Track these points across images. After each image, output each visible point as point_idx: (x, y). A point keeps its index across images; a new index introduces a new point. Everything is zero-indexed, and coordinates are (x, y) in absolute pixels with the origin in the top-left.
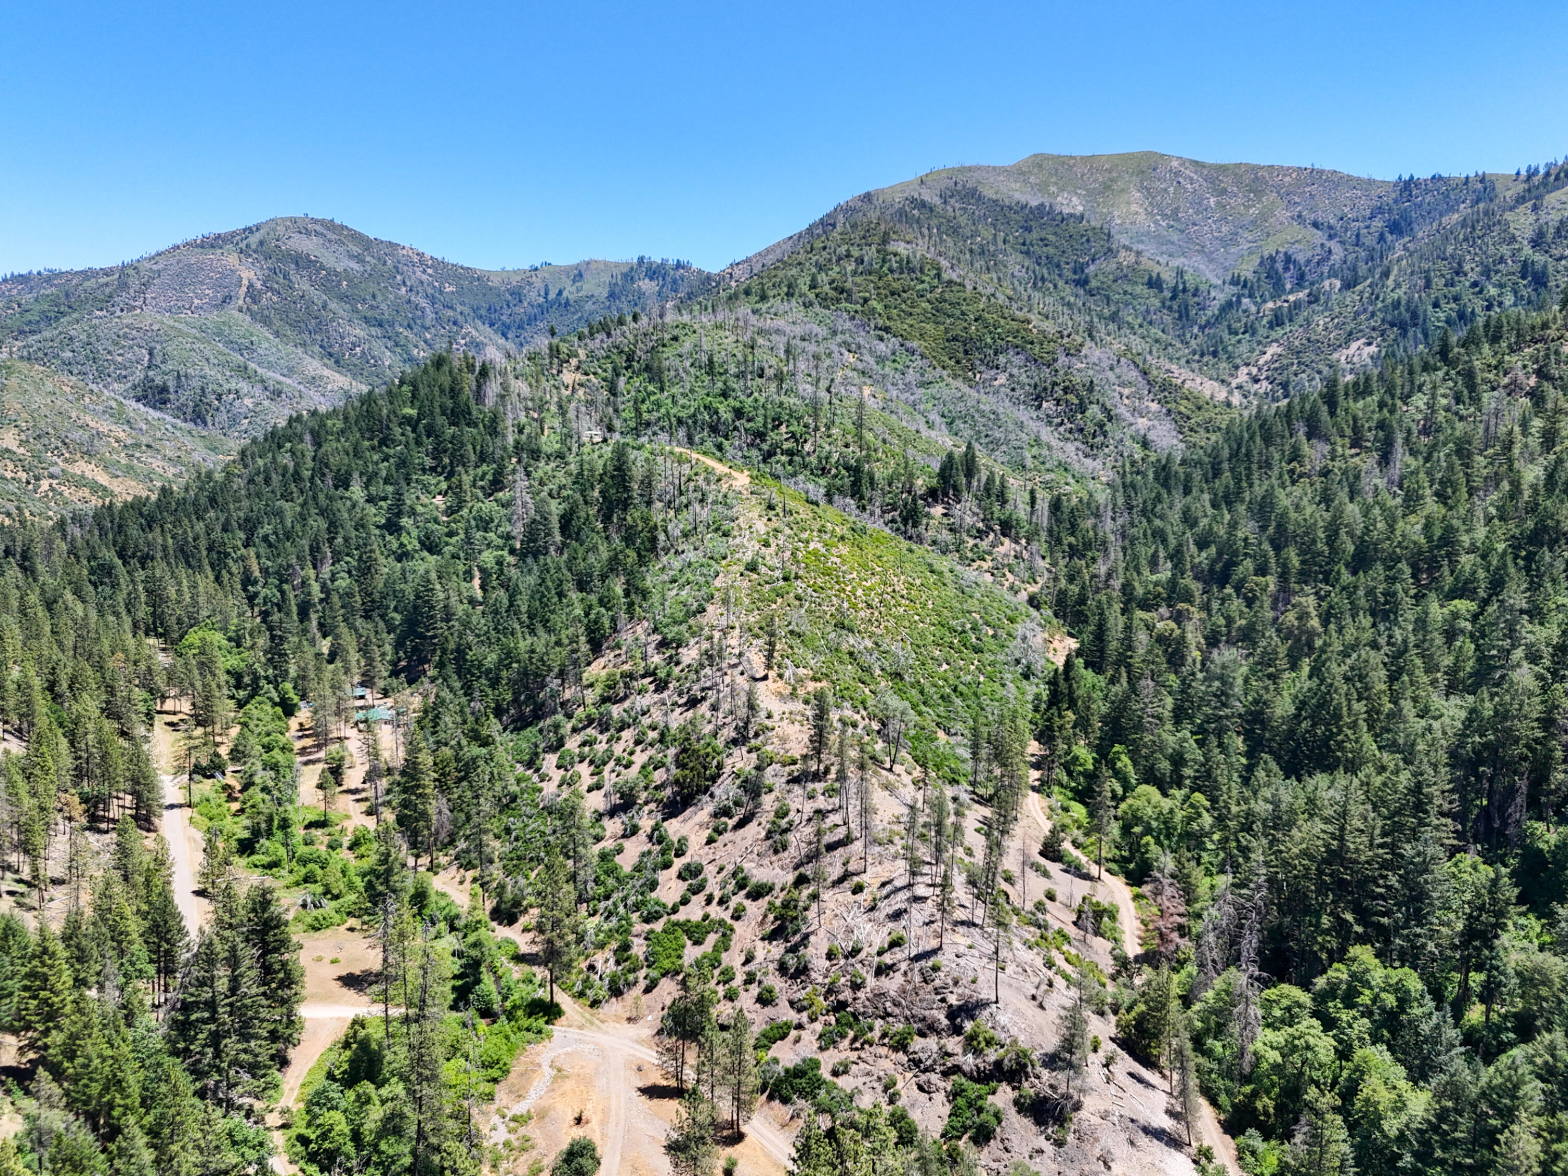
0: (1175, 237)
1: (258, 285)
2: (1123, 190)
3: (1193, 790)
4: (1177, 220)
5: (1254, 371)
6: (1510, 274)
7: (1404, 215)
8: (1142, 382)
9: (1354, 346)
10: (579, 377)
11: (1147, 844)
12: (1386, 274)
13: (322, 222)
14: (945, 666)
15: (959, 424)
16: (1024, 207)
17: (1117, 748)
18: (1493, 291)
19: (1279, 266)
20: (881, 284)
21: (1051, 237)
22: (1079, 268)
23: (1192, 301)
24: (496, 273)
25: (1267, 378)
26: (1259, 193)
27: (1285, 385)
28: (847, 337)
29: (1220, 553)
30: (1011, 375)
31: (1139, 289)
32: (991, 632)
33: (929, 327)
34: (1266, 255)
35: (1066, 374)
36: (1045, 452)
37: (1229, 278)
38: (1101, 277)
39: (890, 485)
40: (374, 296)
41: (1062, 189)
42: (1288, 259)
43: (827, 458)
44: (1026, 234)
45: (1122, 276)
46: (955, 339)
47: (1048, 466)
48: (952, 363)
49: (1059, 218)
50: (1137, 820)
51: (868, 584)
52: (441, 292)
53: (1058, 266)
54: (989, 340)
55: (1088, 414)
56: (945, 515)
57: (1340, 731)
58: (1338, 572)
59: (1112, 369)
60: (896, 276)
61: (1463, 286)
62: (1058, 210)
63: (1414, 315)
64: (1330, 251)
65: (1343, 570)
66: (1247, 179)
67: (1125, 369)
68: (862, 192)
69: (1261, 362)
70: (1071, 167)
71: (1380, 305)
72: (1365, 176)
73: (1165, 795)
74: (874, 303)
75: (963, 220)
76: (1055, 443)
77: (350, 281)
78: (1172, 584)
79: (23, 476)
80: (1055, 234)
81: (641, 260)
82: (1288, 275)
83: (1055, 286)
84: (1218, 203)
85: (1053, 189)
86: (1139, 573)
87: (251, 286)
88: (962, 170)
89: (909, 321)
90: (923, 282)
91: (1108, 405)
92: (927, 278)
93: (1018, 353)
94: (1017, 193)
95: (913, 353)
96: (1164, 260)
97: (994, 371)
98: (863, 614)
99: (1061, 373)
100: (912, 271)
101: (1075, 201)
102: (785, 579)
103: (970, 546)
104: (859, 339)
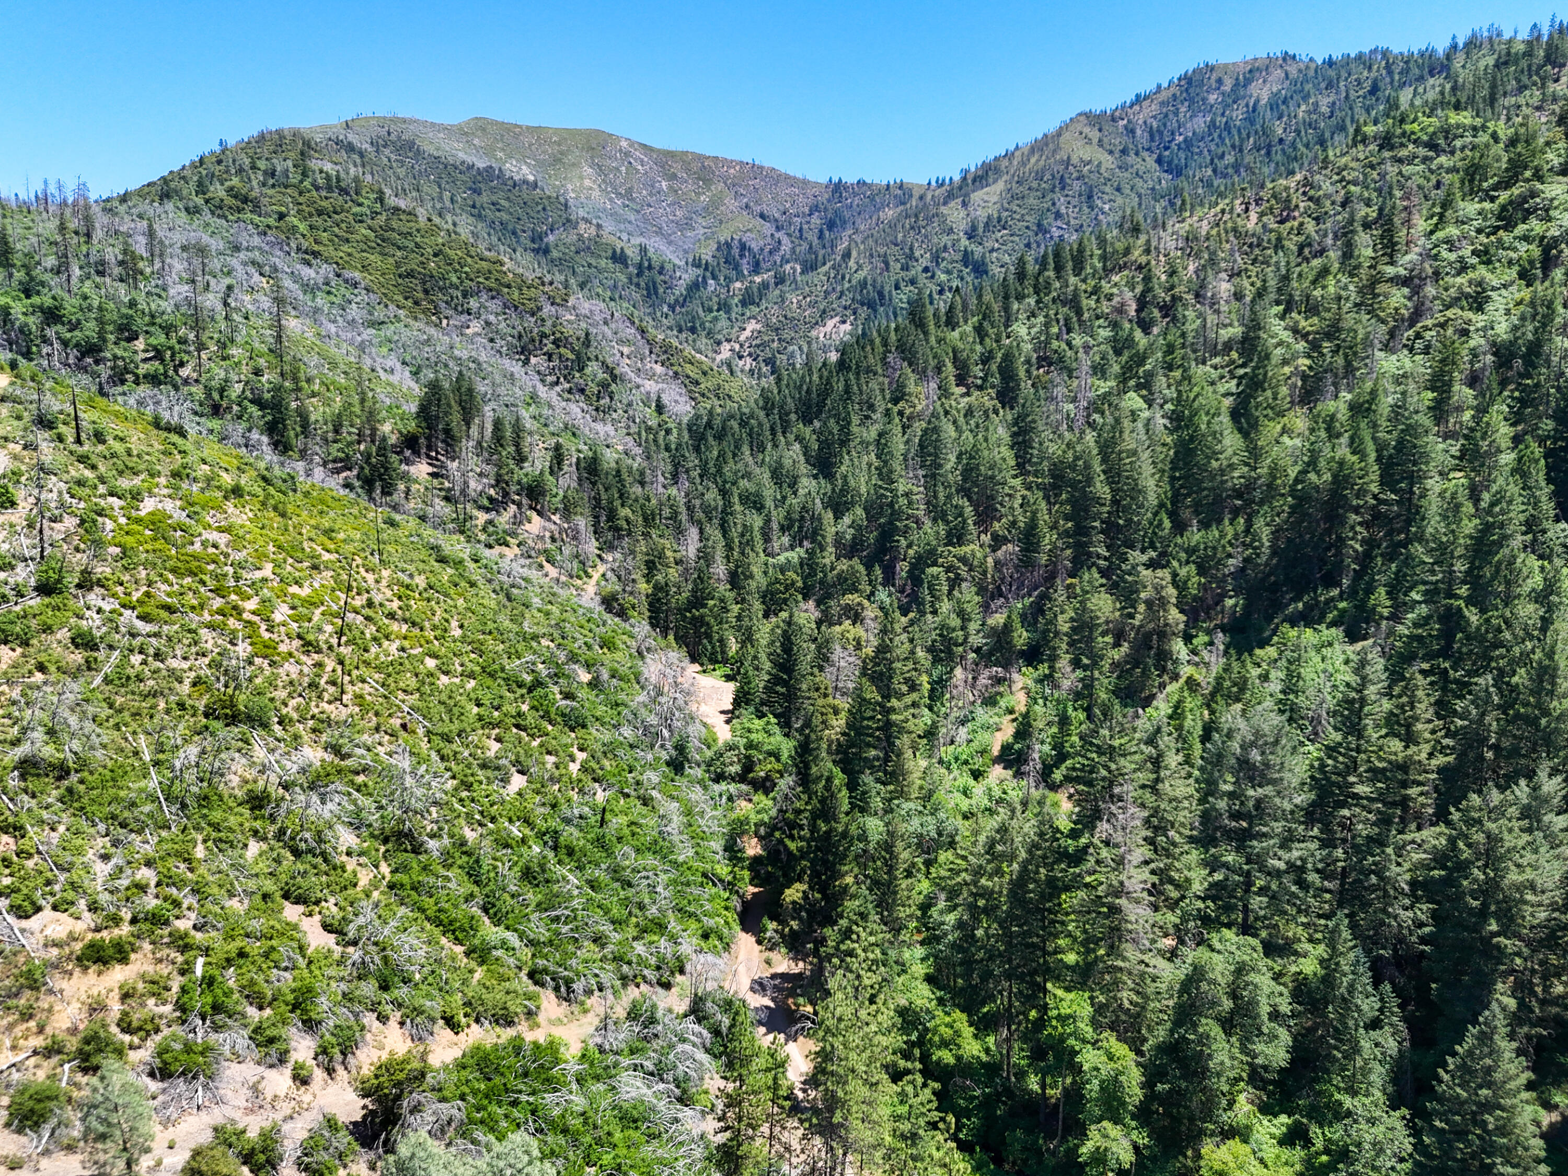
0: (632, 216)
2: (574, 165)
4: (632, 200)
5: (737, 347)
6: (953, 262)
7: (838, 214)
8: (641, 341)
9: (830, 323)
12: (846, 255)
15: (428, 373)
16: (470, 167)
18: (943, 277)
19: (736, 252)
20: (301, 200)
21: (502, 202)
22: (537, 237)
23: (659, 278)
25: (750, 355)
26: (708, 182)
27: (769, 362)
28: (257, 256)
30: (488, 323)
31: (603, 263)
32: (585, 677)
33: (374, 259)
34: (722, 240)
35: (554, 325)
36: (545, 411)
37: (690, 260)
38: (562, 248)
39: (337, 431)
41: (510, 157)
42: (743, 247)
43: (222, 391)
44: (475, 196)
45: (585, 248)
46: (410, 274)
47: (552, 428)
48: (409, 303)
49: (510, 183)
51: (305, 592)
53: (514, 233)
54: (455, 280)
55: (588, 370)
56: (434, 475)
59: (606, 323)
60: (324, 193)
61: (916, 270)
62: (508, 174)
63: (881, 294)
64: (779, 242)
66: (695, 166)
67: (621, 325)
69: (742, 338)
70: (516, 136)
71: (847, 285)
72: (799, 175)
74: (293, 221)
76: (555, 403)
80: (508, 199)
82: (745, 261)
84: (670, 187)
85: (500, 154)
88: (394, 120)
89: (345, 248)
90: (360, 205)
91: (609, 361)
92: (366, 202)
93: (493, 298)
94: (461, 153)
95: (355, 285)
96: (625, 237)
97: (464, 317)
98: (290, 669)
99: (549, 323)
100: (344, 191)
101: (525, 169)
102: (44, 590)
103: (480, 523)
104: (275, 260)
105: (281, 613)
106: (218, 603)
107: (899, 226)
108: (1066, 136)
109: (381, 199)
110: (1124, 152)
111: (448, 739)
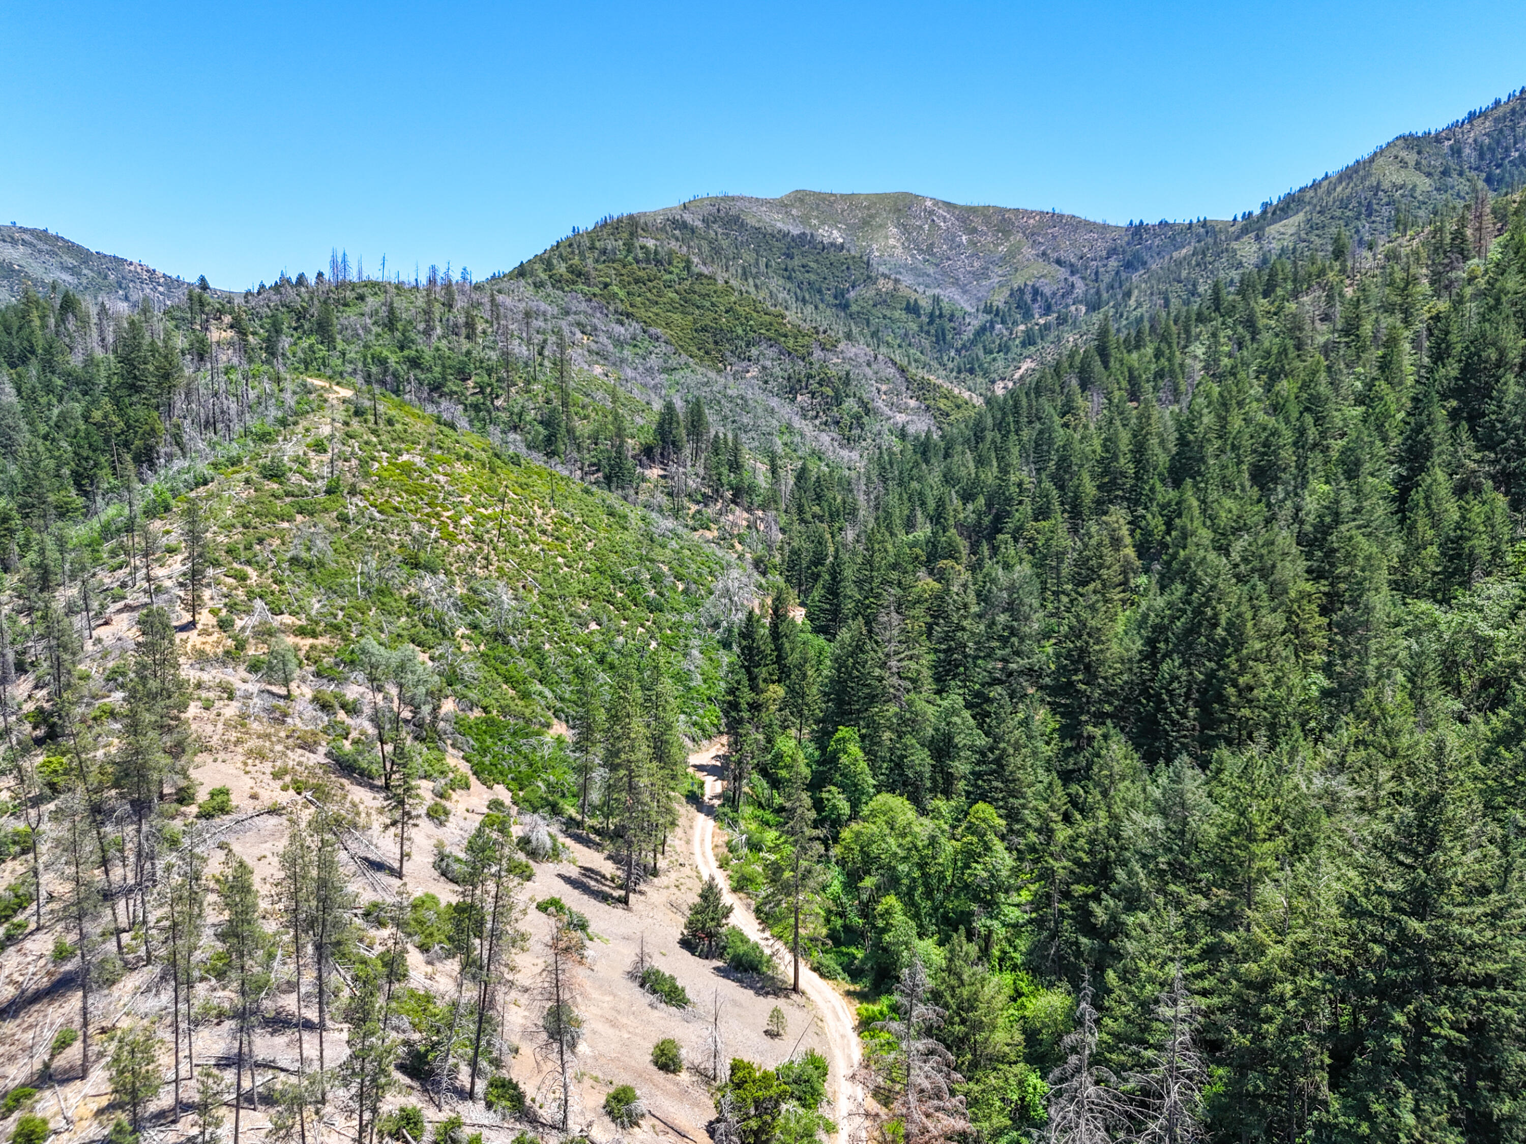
0: (931, 271)
2: (881, 226)
3: (973, 797)
4: (933, 255)
7: (1136, 256)
8: (900, 380)
11: (888, 912)
12: (1128, 294)
13: (33, 232)
14: (593, 626)
16: (786, 235)
17: (843, 732)
19: (1028, 297)
20: (624, 271)
21: (812, 264)
22: (840, 294)
23: (948, 325)
26: (1007, 233)
28: (582, 318)
29: (989, 505)
30: (764, 368)
31: (897, 314)
32: (681, 587)
33: (676, 317)
34: (1016, 286)
35: (821, 367)
36: (797, 439)
37: (982, 307)
38: (861, 302)
39: (595, 442)
41: (823, 223)
42: (1036, 292)
43: (520, 415)
44: (788, 261)
45: (882, 301)
46: (704, 329)
47: (800, 453)
48: (700, 353)
49: (820, 246)
50: (868, 862)
51: (488, 512)
53: (820, 291)
54: (740, 332)
55: (845, 406)
56: (663, 476)
57: (1243, 668)
58: (1152, 489)
59: (869, 365)
60: (642, 265)
62: (819, 239)
64: (1073, 285)
65: (1158, 485)
66: (995, 220)
67: (882, 366)
69: (1016, 376)
70: (831, 204)
71: (1123, 323)
72: (1100, 221)
73: (923, 811)
74: (615, 289)
75: (725, 243)
76: (808, 432)
78: (932, 543)
80: (817, 261)
82: (1036, 304)
83: (817, 310)
84: (970, 241)
85: (814, 222)
86: (892, 534)
88: (726, 198)
89: (655, 310)
90: (670, 273)
91: (865, 397)
92: (676, 271)
93: (771, 346)
94: (780, 223)
95: (657, 339)
96: (921, 289)
97: (746, 363)
98: (462, 548)
99: (816, 366)
100: (658, 262)
101: (835, 233)
102: (329, 492)
103: (691, 512)
104: (596, 321)
105: (467, 520)
106: (428, 510)
107: (1185, 264)
108: (1380, 161)
109: (688, 267)
110: (1445, 173)
111: (551, 597)
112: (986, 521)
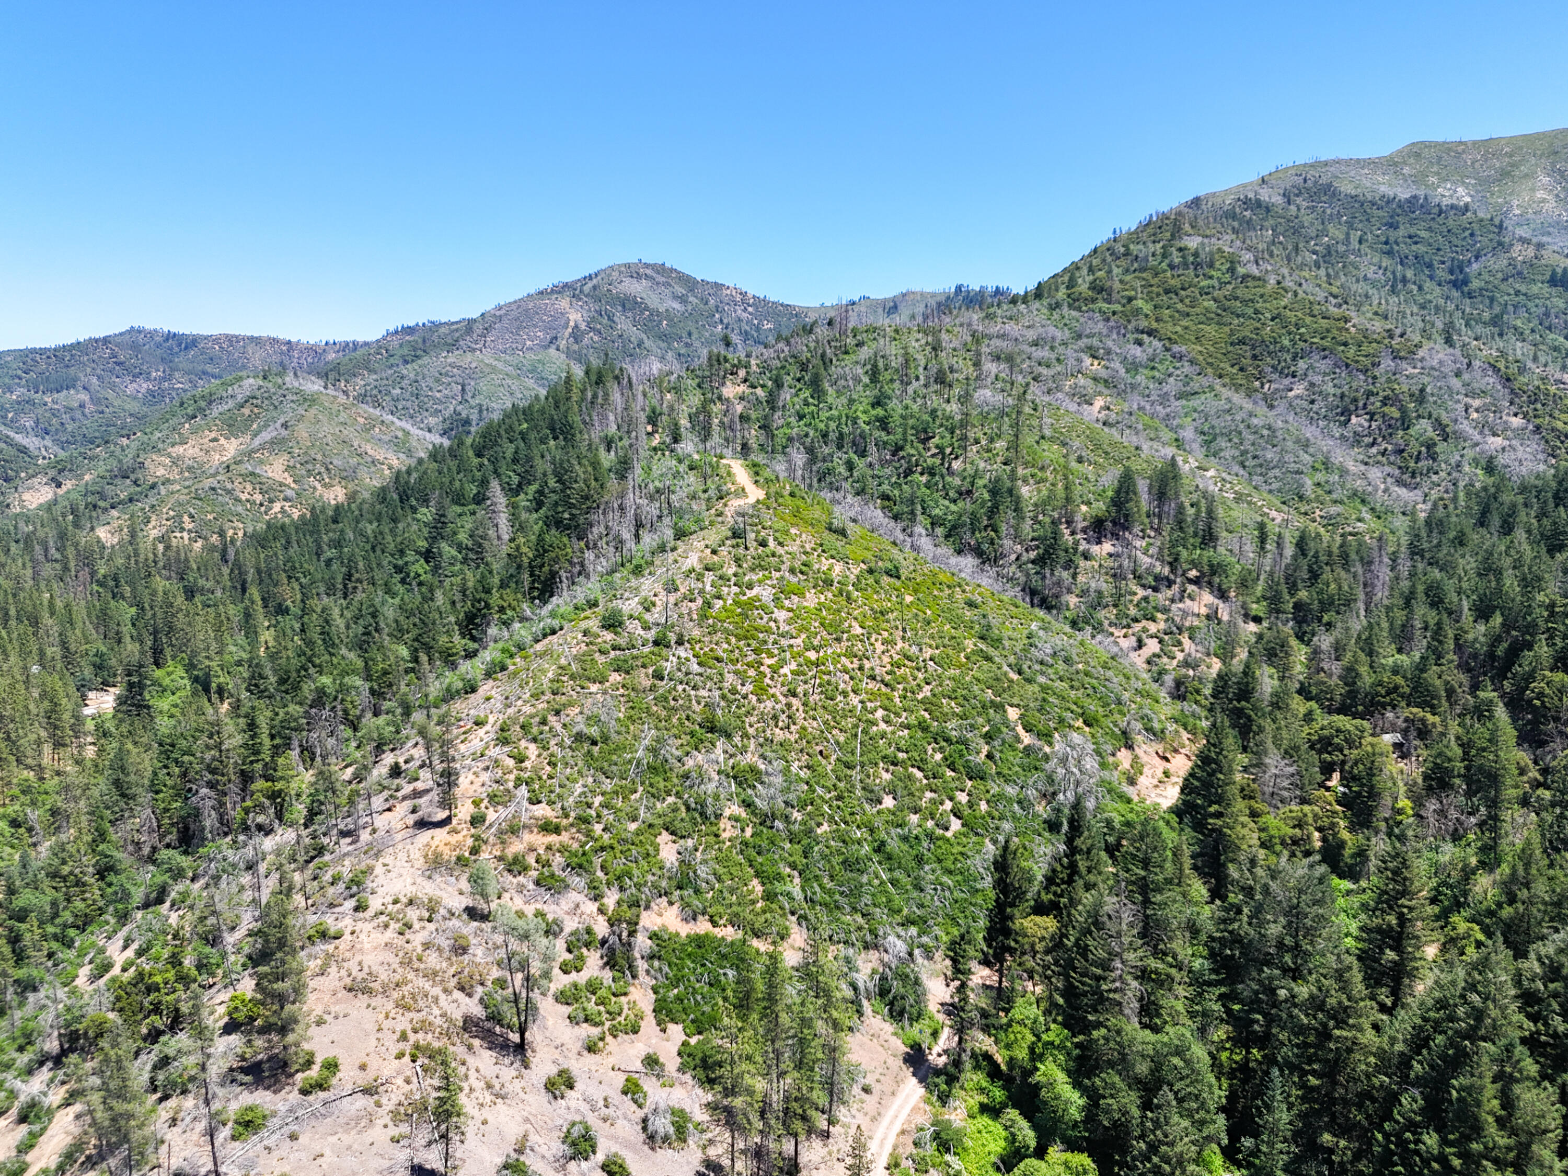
1: (583, 326)
2: (1526, 176)
8: (1502, 392)
10: (742, 388)
13: (653, 267)
14: (888, 801)
15: (1222, 443)
16: (1391, 200)
20: (1154, 281)
21: (1423, 234)
22: (1458, 268)
24: (814, 309)
28: (1095, 342)
30: (1312, 385)
31: (1536, 288)
33: (1210, 330)
35: (1389, 381)
36: (1335, 478)
38: (1486, 276)
39: (1042, 513)
40: (690, 334)
41: (1444, 180)
43: (974, 478)
44: (1391, 232)
45: (1515, 274)
46: (1242, 342)
47: (1334, 496)
48: (1233, 370)
49: (1436, 210)
52: (758, 329)
53: (1430, 266)
54: (1286, 342)
55: (1412, 431)
59: (1458, 374)
60: (1177, 272)
62: (1436, 201)
67: (1478, 374)
68: (1190, 198)
70: (1459, 155)
74: (1139, 303)
75: (1308, 220)
76: (1351, 466)
77: (670, 320)
78: (1418, 671)
79: (258, 498)
80: (1430, 229)
81: (959, 288)
83: (1420, 288)
85: (1432, 180)
87: (576, 326)
88: (1317, 164)
89: (1184, 323)
90: (1211, 277)
91: (1445, 419)
92: (1216, 274)
93: (1325, 358)
94: (1384, 186)
95: (1181, 358)
97: (1290, 379)
98: (769, 705)
99: (1382, 380)
101: (1461, 191)
102: (656, 643)
103: (1136, 599)
104: (1110, 344)
111: (849, 766)
112: (1500, 651)
